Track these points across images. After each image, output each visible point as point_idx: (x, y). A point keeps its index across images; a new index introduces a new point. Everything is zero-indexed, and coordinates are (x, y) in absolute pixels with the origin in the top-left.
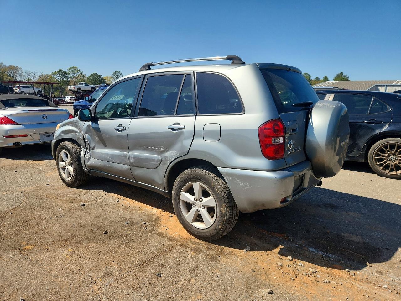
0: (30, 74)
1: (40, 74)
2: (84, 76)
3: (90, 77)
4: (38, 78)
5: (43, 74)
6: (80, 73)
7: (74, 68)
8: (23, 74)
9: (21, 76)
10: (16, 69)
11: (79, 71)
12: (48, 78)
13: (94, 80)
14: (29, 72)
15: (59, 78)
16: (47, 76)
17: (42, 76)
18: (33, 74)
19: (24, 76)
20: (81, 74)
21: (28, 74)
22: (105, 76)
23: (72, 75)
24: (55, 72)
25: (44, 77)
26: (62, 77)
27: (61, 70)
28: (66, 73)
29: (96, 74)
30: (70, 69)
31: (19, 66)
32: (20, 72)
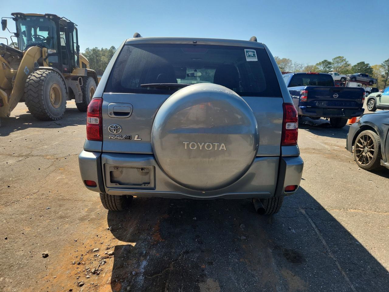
0: (297, 66)
1: (306, 65)
2: (349, 65)
3: (355, 66)
4: (303, 69)
5: (309, 65)
6: (344, 62)
7: (340, 57)
8: (292, 66)
9: (290, 67)
10: (287, 62)
11: (345, 60)
12: (313, 68)
13: (359, 70)
14: (297, 64)
15: (322, 69)
16: (312, 66)
17: (308, 67)
18: (300, 66)
19: (293, 67)
20: (346, 63)
21: (296, 65)
22: (374, 65)
23: (336, 65)
24: (320, 62)
25: (310, 67)
26: (325, 67)
27: (326, 61)
28: (330, 63)
29: (363, 63)
30: (335, 59)
31: (290, 59)
32: (289, 64)
